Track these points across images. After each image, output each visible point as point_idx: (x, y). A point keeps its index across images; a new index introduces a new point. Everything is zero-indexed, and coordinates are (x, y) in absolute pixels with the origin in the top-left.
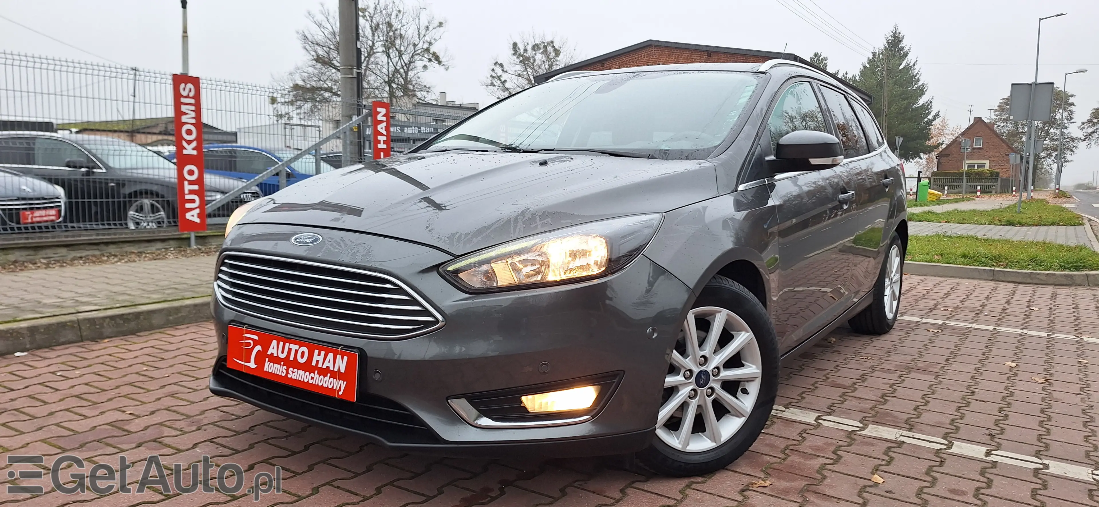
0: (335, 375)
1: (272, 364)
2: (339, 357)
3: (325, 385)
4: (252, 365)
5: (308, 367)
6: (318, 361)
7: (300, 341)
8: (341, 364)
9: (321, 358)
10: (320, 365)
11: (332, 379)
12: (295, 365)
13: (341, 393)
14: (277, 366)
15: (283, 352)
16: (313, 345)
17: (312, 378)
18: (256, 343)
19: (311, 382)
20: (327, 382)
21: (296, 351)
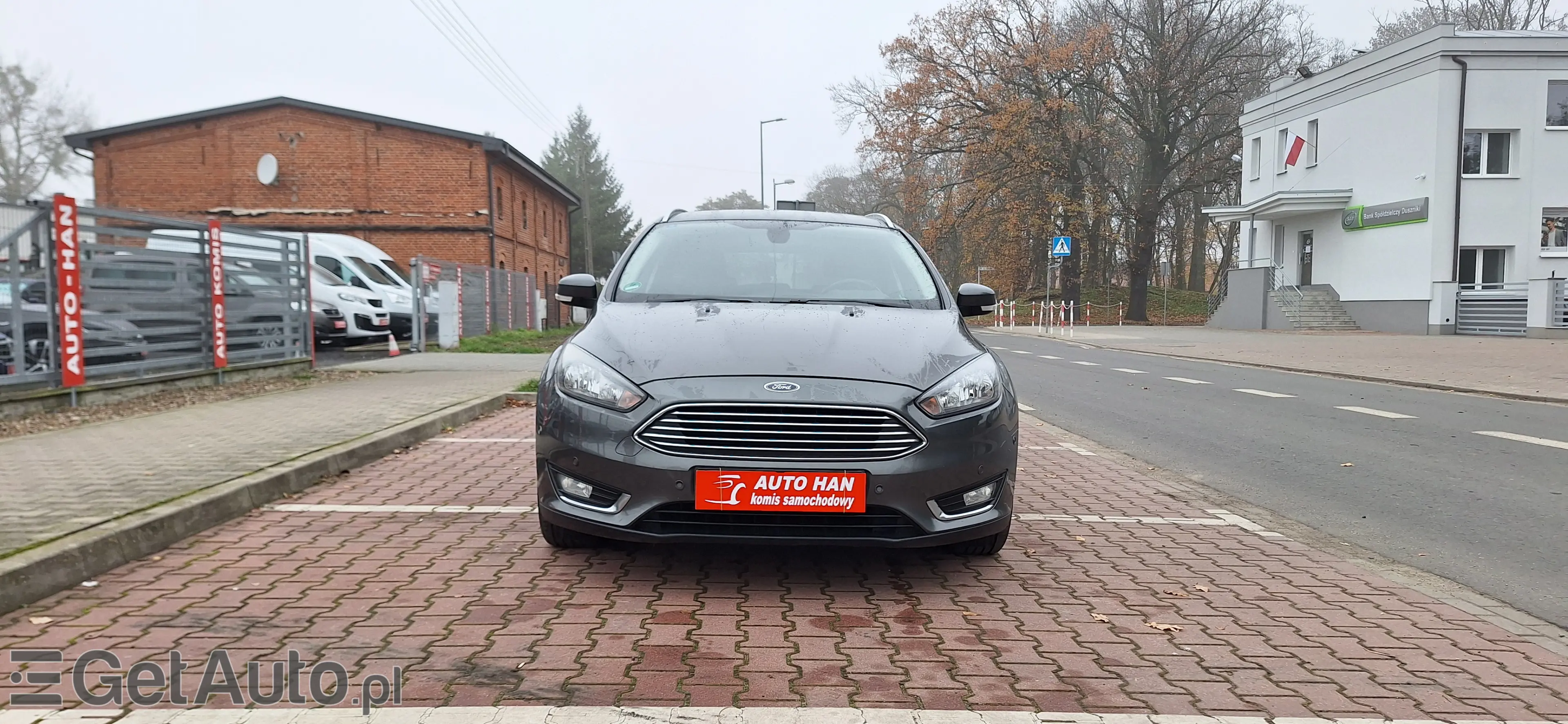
0: (839, 494)
1: (760, 497)
2: (845, 479)
3: (829, 504)
4: (733, 501)
5: (808, 492)
6: (819, 487)
7: (797, 472)
8: (848, 484)
9: (823, 484)
10: (822, 489)
11: (837, 499)
12: (792, 492)
13: (848, 508)
14: (766, 497)
15: (774, 484)
16: (811, 474)
17: (814, 501)
18: (736, 482)
19: (812, 504)
20: (832, 502)
21: (792, 482)
